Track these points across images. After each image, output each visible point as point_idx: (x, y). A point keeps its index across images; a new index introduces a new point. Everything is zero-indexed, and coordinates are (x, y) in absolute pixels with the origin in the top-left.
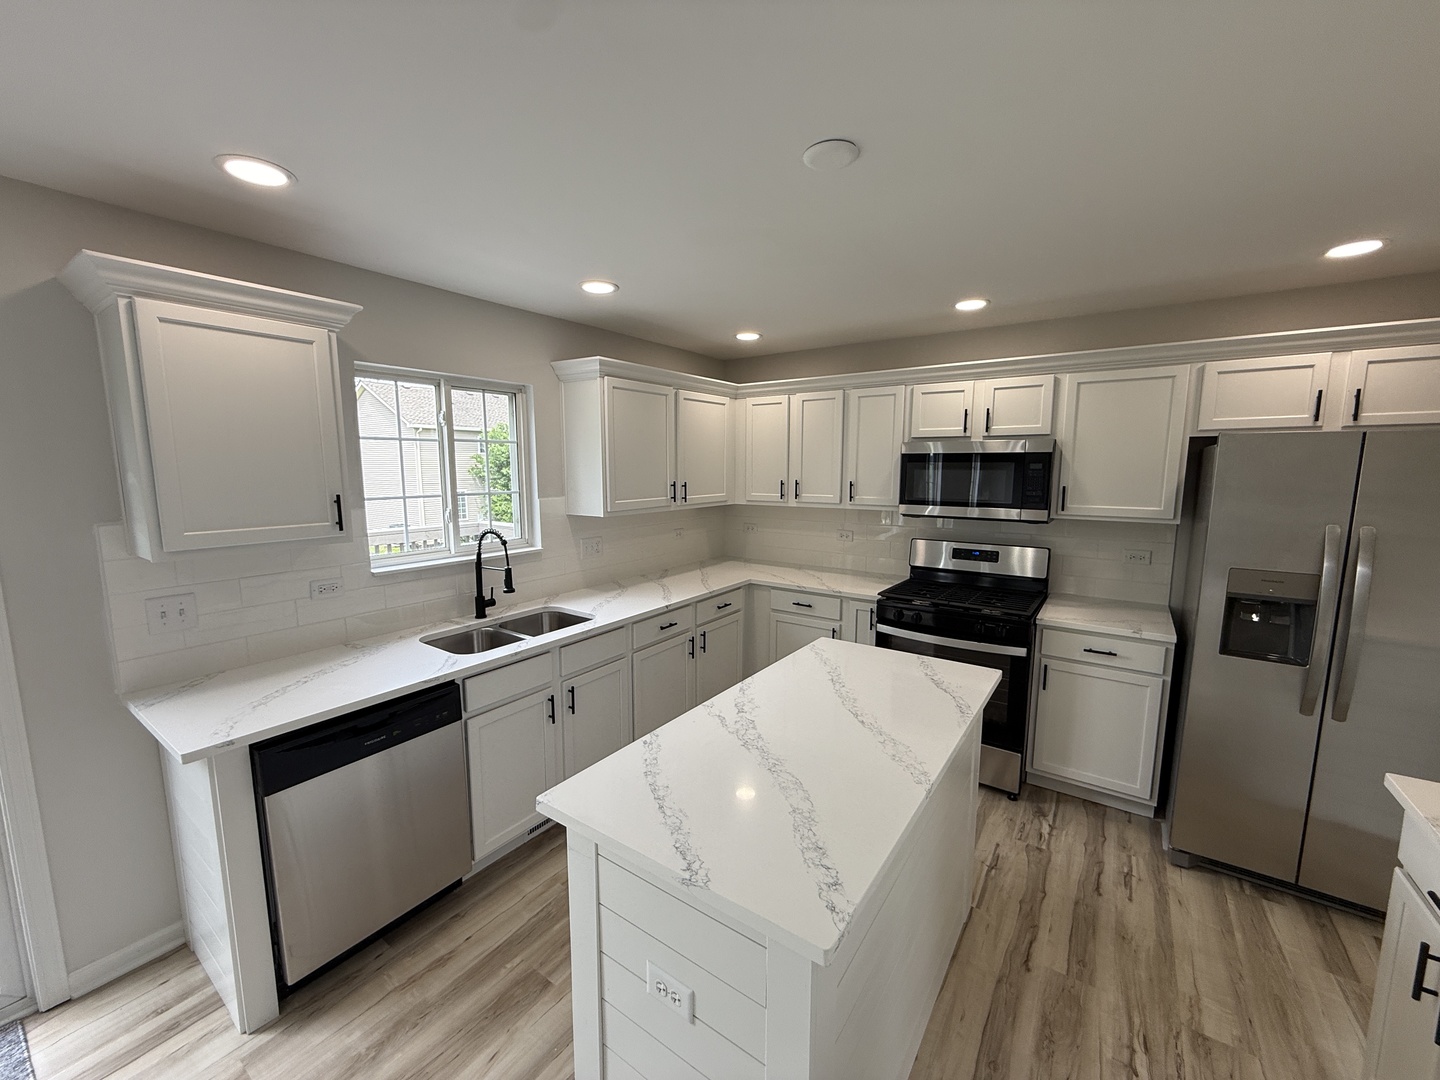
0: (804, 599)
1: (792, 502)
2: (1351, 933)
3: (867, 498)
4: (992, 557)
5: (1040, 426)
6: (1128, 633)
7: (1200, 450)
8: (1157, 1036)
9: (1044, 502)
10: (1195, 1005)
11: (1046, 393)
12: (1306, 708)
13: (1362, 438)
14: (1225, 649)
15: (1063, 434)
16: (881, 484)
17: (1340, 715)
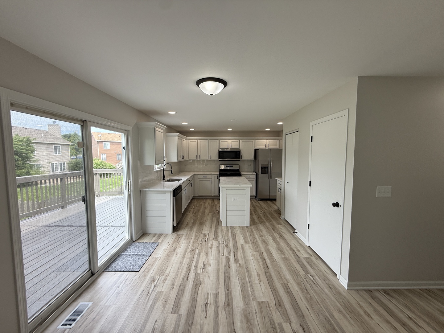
0: (205, 176)
1: (199, 159)
2: (274, 202)
3: (213, 158)
4: (232, 166)
5: (237, 147)
6: (251, 174)
7: (256, 150)
8: (262, 210)
9: (239, 158)
10: (264, 207)
11: (238, 142)
12: (268, 179)
13: (270, 149)
14: (261, 173)
15: (241, 148)
16: (215, 156)
17: (271, 179)
